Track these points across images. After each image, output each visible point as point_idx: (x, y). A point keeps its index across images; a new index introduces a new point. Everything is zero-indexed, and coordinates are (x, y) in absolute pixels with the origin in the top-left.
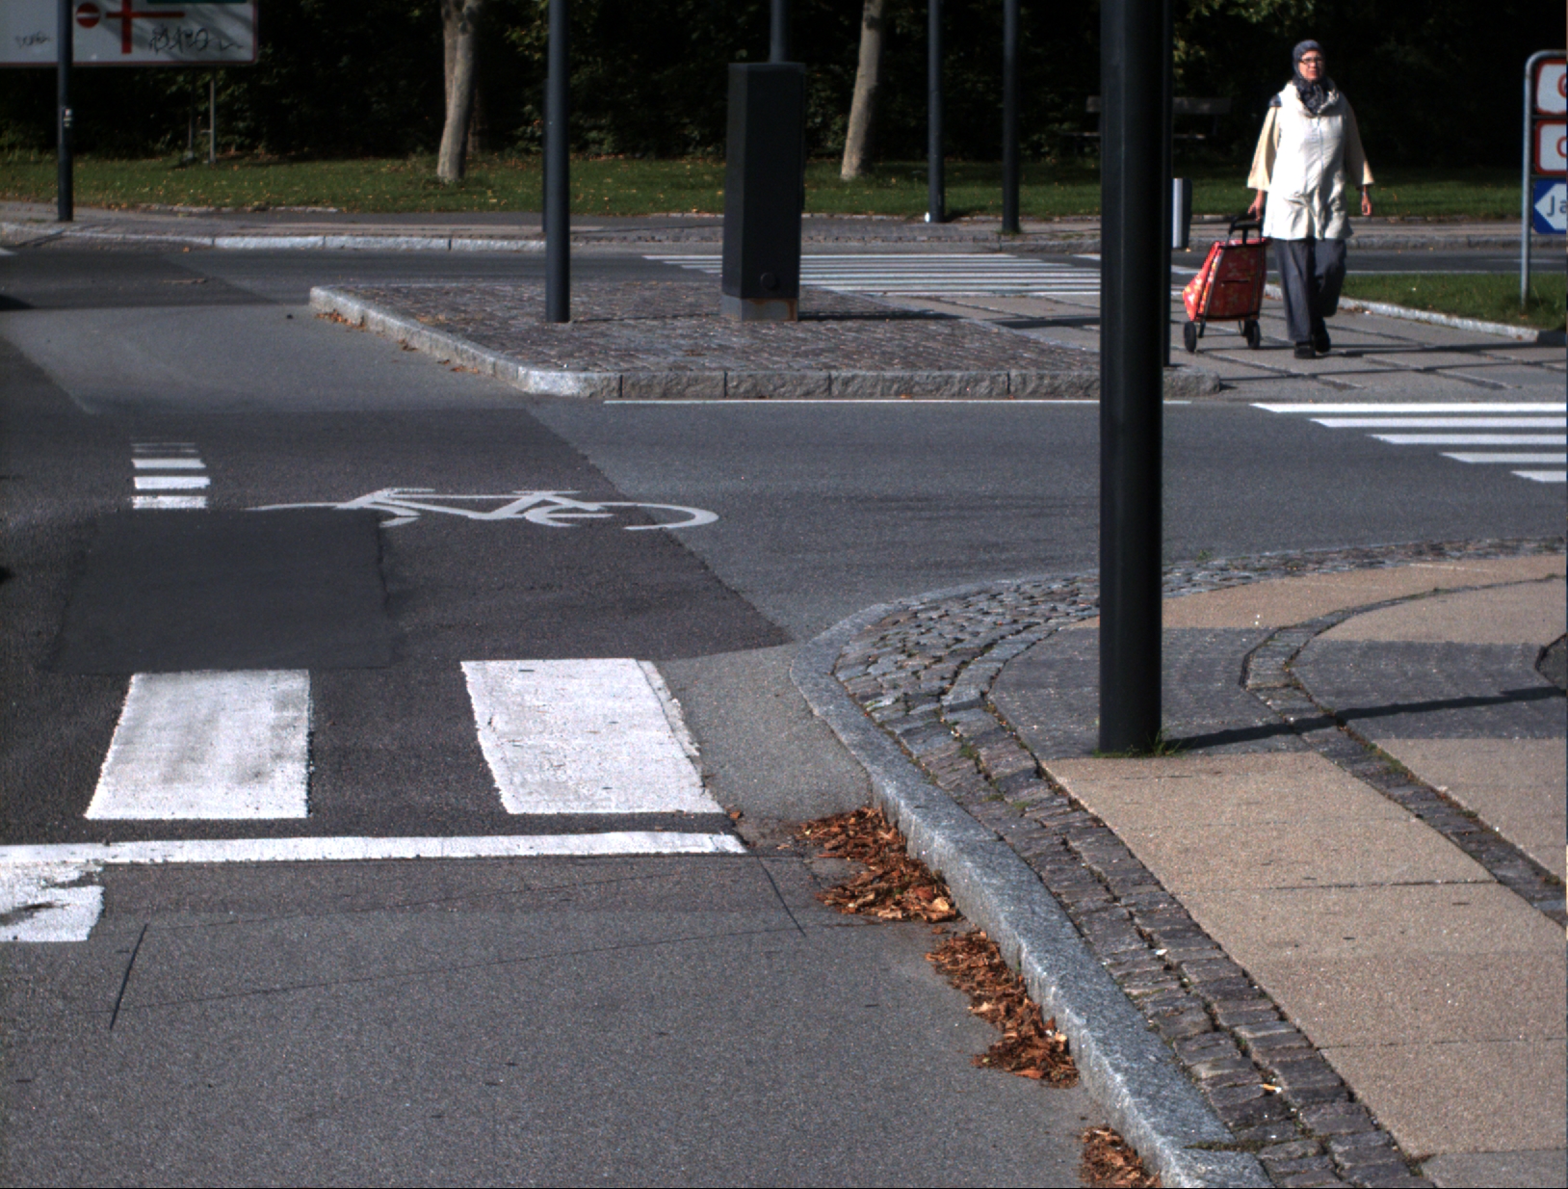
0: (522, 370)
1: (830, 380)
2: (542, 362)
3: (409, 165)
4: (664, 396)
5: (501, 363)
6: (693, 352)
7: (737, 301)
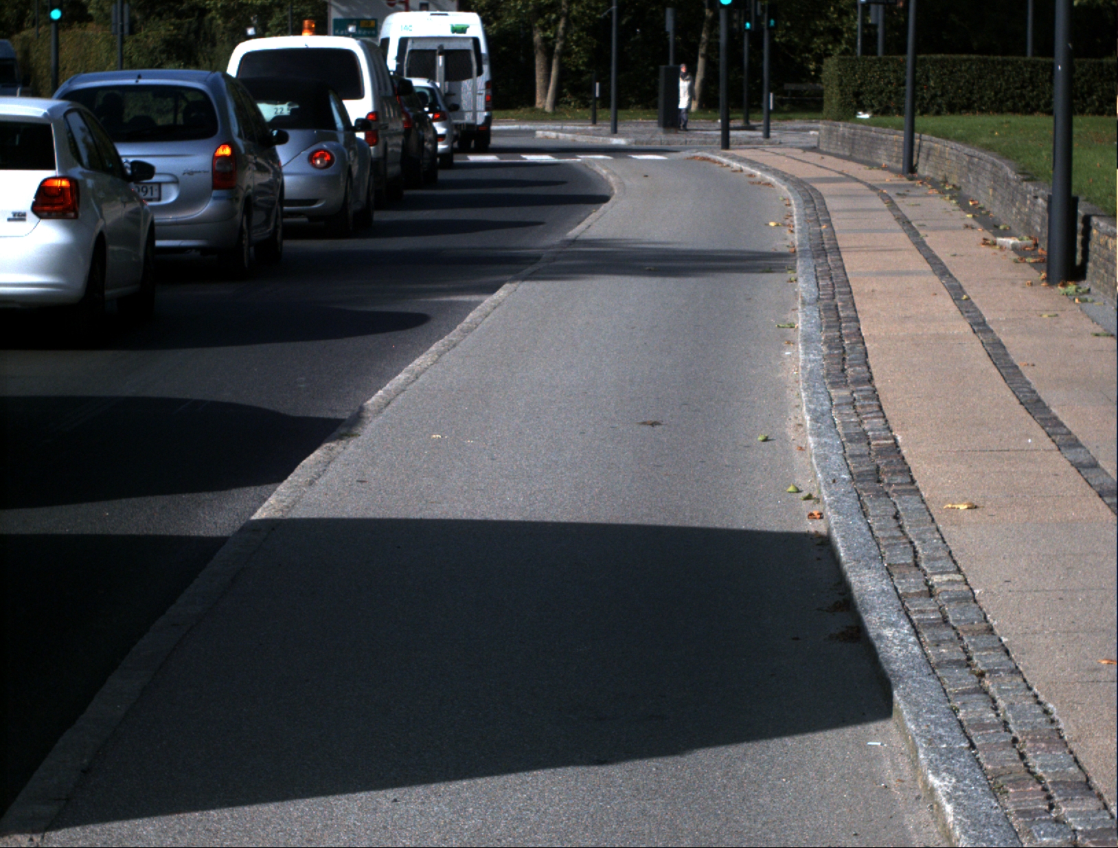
0: (611, 139)
1: (686, 142)
2: (616, 137)
3: (521, 111)
4: (647, 144)
5: (605, 138)
6: (652, 137)
7: (661, 130)
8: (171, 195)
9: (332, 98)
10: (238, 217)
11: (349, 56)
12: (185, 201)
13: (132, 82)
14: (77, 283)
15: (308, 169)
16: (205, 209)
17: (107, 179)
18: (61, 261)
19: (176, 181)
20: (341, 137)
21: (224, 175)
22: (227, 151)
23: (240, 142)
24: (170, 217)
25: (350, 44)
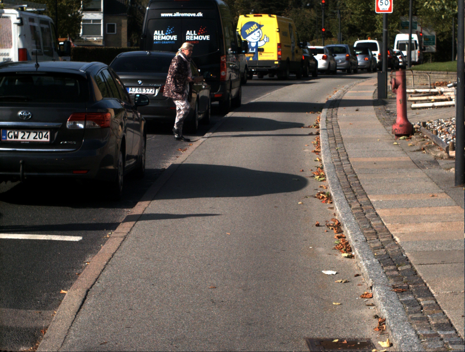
8: (340, 61)
9: (369, 50)
10: (350, 65)
11: (375, 44)
12: (342, 62)
13: (335, 46)
14: (327, 67)
15: (364, 60)
16: (345, 63)
17: (331, 56)
18: (325, 65)
19: (341, 59)
20: (371, 57)
21: (348, 59)
22: (348, 55)
23: (350, 55)
24: (341, 64)
25: (375, 41)
